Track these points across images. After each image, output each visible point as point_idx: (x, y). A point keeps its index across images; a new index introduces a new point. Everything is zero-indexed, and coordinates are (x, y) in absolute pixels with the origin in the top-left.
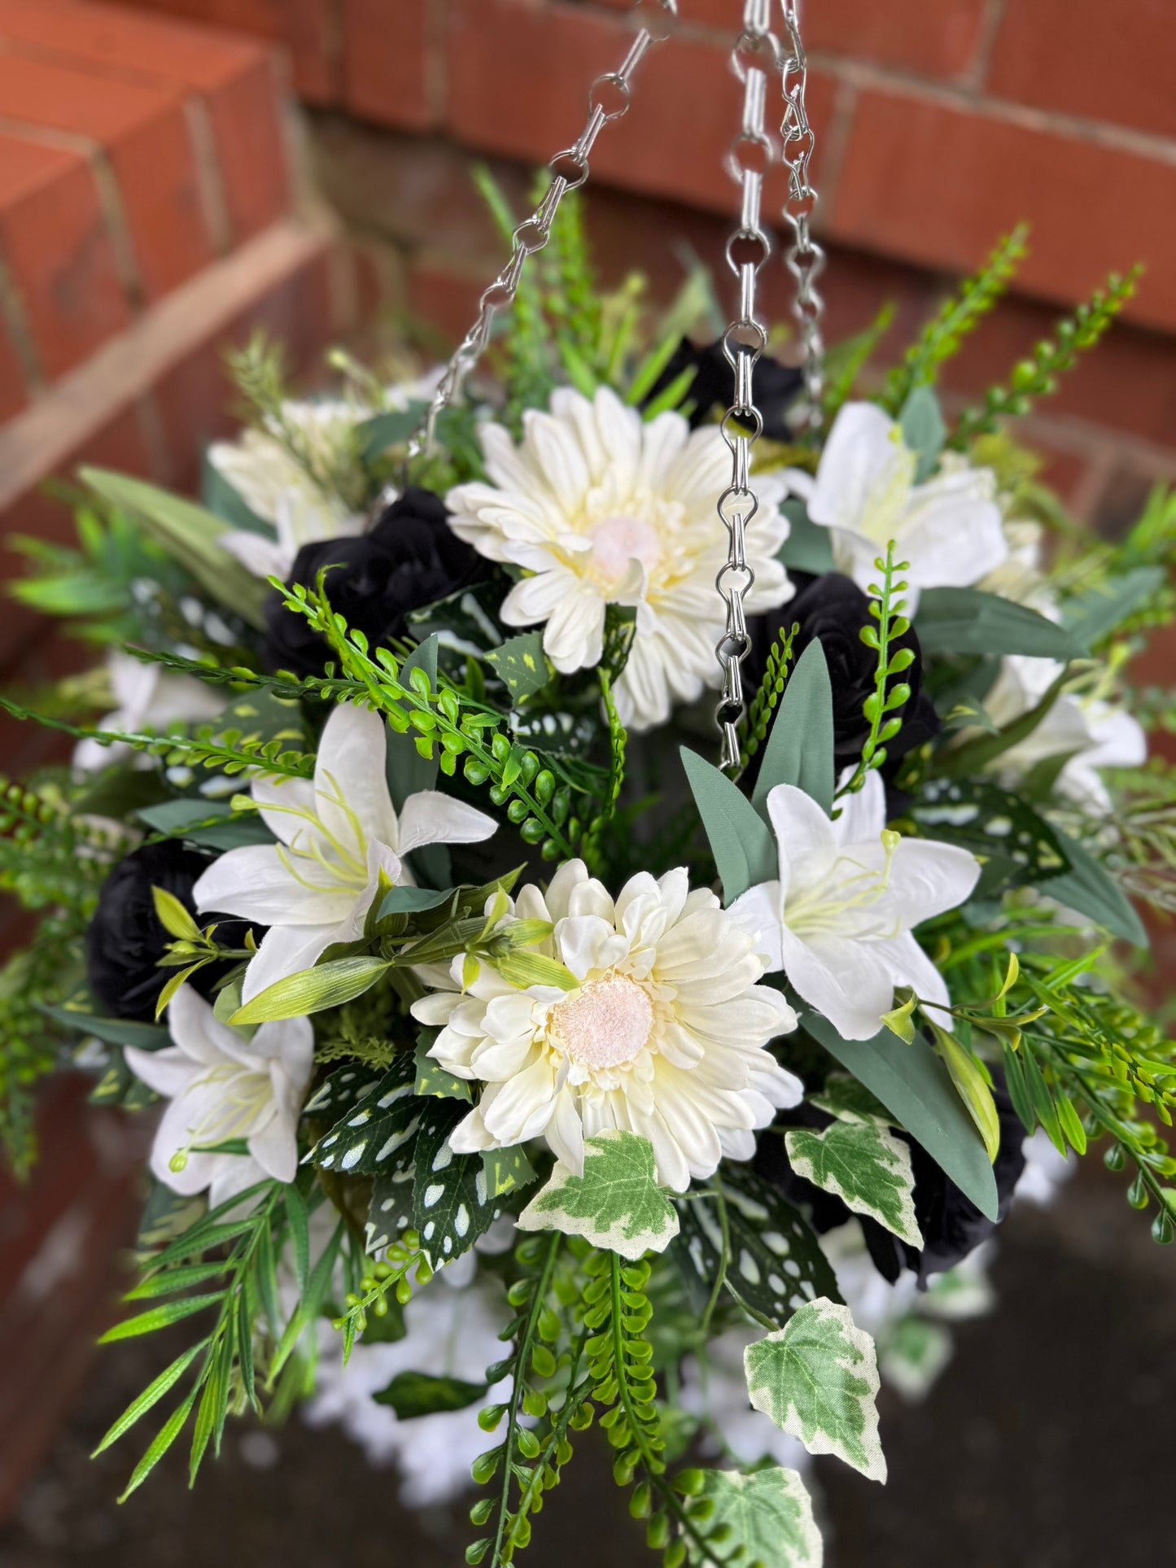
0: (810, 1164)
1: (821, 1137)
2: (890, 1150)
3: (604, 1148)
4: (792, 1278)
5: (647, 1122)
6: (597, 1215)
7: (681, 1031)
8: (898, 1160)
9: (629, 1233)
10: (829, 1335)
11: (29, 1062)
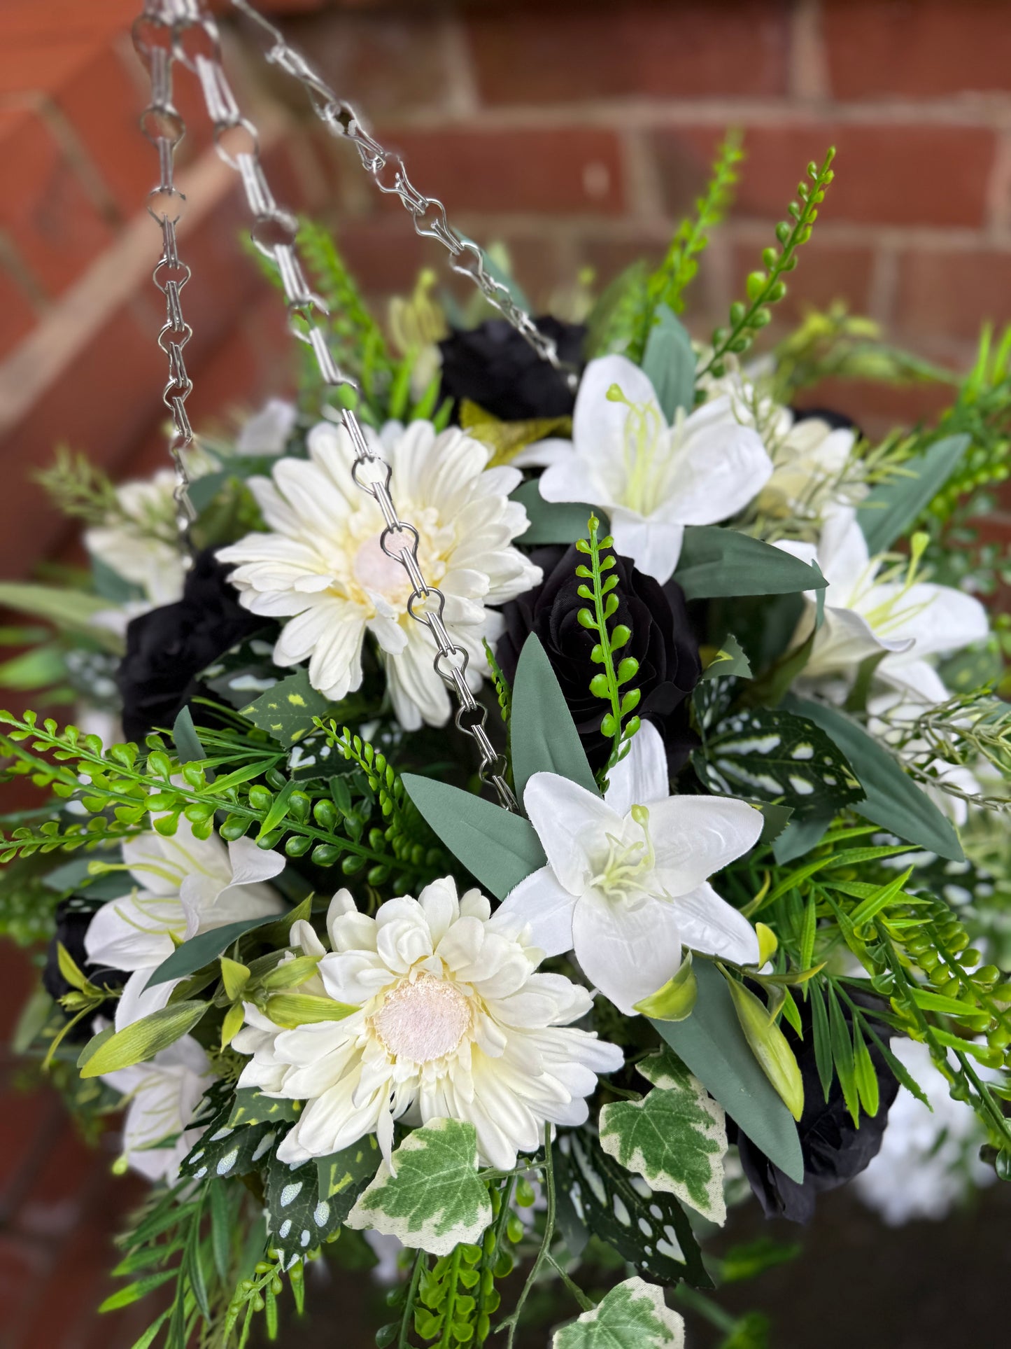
0: (618, 1140)
1: (641, 1104)
2: (707, 1112)
3: (428, 1141)
4: (657, 1221)
5: (471, 1109)
6: (411, 1214)
7: (489, 1021)
8: (714, 1122)
9: (440, 1229)
10: (641, 1314)
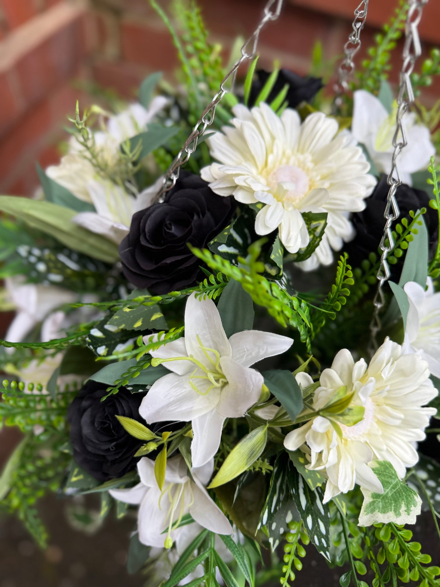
5: (384, 453)
6: (393, 509)
7: (388, 409)
9: (408, 511)
11: (33, 495)
